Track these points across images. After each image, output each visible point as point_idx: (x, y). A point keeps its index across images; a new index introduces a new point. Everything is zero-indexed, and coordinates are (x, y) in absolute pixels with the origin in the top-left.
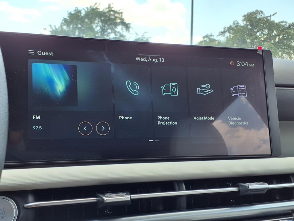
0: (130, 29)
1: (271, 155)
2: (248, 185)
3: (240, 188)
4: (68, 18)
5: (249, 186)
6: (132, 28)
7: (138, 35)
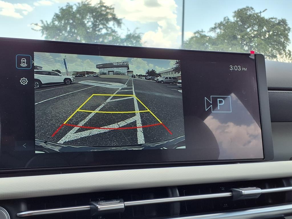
0: (122, 25)
1: (264, 159)
2: (241, 190)
3: (234, 193)
4: (59, 14)
5: (243, 191)
6: (124, 24)
7: (129, 30)
